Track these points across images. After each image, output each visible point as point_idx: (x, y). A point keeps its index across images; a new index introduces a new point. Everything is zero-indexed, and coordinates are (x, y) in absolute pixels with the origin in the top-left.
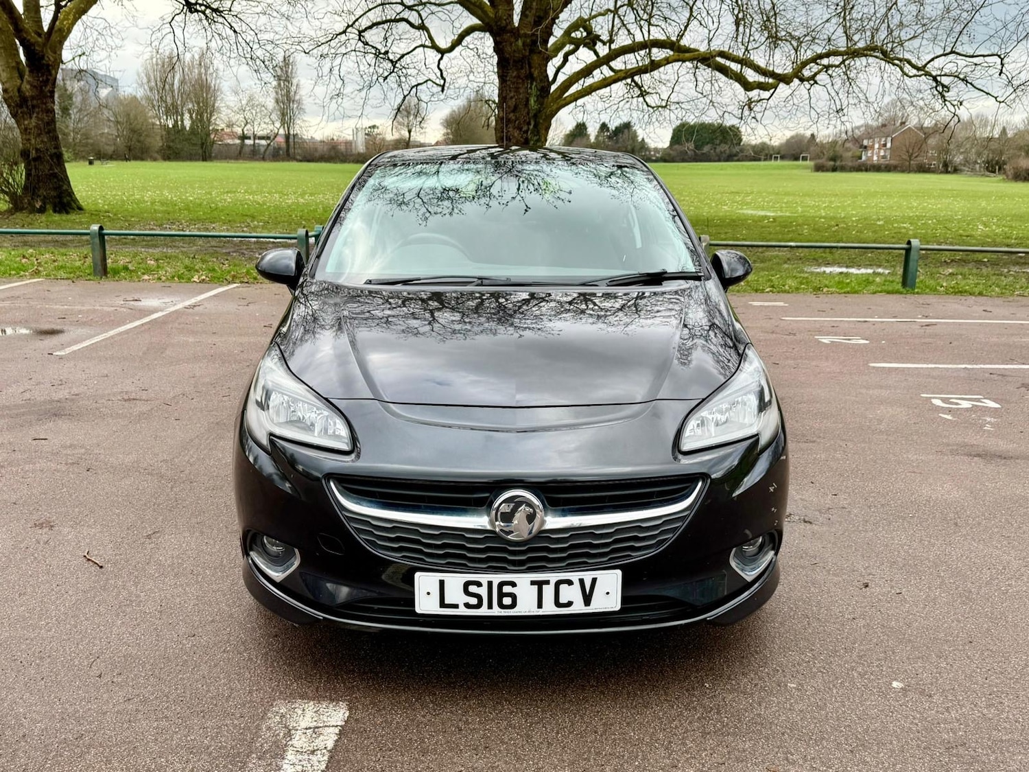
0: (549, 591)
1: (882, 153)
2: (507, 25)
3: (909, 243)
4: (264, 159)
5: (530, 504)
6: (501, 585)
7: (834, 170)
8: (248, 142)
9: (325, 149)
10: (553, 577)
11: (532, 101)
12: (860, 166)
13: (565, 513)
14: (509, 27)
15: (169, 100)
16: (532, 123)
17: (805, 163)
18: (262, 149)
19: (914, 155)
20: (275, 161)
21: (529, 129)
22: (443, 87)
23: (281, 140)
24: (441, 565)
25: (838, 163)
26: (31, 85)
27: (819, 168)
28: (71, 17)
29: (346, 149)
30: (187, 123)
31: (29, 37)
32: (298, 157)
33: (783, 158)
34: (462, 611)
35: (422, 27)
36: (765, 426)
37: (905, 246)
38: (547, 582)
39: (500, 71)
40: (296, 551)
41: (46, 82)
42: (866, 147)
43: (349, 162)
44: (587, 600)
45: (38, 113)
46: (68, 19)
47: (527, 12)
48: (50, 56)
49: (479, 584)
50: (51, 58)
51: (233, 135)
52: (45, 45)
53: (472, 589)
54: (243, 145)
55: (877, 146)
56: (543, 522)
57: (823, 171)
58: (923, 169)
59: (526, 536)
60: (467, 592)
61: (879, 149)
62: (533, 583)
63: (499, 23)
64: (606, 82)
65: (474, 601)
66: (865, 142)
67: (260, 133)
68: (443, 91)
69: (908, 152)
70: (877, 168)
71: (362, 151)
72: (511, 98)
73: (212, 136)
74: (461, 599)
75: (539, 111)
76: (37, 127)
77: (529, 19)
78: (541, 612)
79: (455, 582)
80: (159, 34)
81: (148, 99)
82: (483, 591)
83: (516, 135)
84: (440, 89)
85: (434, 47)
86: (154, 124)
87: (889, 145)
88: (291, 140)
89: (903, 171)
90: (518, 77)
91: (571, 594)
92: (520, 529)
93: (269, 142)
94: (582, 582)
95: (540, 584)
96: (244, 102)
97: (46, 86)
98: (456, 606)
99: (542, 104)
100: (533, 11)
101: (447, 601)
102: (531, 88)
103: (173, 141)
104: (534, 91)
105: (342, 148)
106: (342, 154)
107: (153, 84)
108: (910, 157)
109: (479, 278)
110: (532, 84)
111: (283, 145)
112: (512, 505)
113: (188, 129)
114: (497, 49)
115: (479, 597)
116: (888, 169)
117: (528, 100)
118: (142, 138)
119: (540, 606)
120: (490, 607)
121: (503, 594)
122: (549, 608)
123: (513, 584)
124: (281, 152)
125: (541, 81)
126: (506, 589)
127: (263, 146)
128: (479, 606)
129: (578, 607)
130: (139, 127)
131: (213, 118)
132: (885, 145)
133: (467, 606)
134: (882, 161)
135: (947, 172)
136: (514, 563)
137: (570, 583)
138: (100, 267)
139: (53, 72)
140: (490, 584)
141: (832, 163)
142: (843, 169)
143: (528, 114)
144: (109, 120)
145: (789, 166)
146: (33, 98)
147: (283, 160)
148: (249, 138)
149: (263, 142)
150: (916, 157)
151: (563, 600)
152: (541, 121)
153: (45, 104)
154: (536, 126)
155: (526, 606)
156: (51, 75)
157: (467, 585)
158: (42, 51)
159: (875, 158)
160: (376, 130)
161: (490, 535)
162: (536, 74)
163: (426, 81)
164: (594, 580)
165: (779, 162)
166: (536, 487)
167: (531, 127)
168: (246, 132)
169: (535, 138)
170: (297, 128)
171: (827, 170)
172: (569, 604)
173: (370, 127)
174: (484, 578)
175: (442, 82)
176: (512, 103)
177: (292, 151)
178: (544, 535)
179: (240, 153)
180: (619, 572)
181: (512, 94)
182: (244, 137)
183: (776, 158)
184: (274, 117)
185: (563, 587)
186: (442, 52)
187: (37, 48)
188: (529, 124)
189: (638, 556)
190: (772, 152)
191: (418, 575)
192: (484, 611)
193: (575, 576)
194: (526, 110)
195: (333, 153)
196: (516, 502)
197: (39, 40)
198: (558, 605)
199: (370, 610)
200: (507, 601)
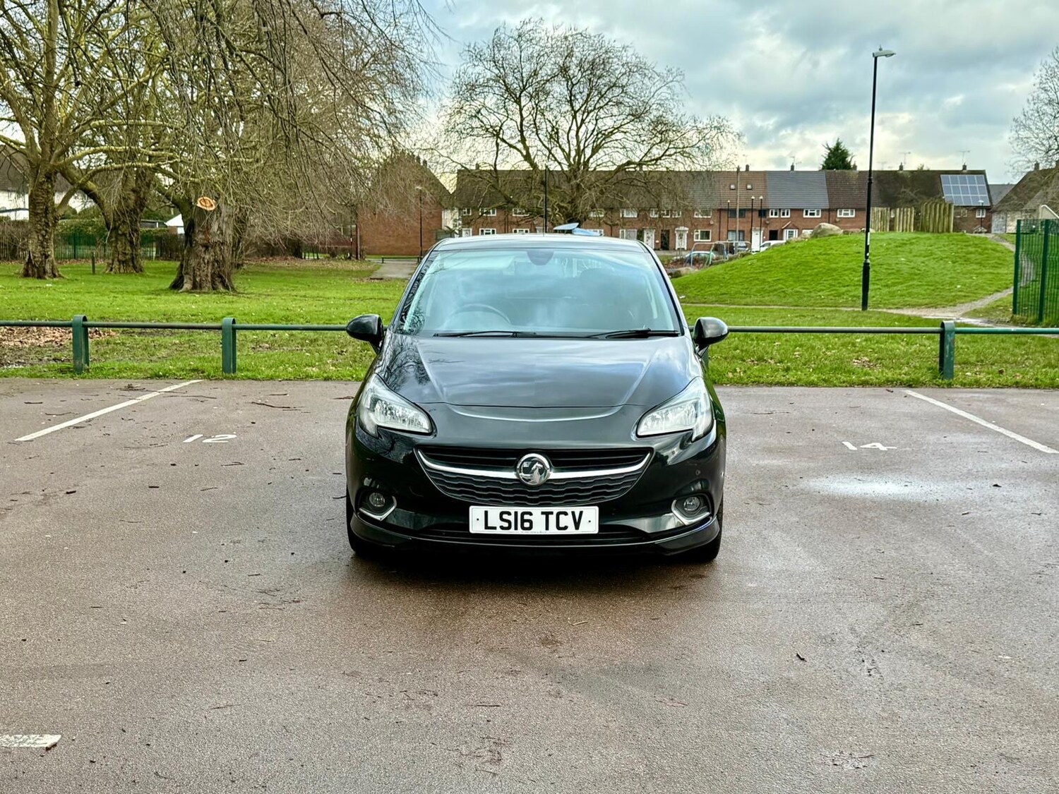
0: (552, 518)
5: (541, 462)
6: (523, 514)
10: (556, 510)
13: (562, 470)
24: (486, 502)
34: (499, 531)
36: (699, 425)
38: (552, 513)
40: (394, 498)
44: (577, 525)
53: (505, 517)
56: (549, 475)
59: (539, 482)
60: (502, 519)
62: (543, 513)
65: (506, 525)
74: (498, 523)
78: (548, 533)
79: (494, 512)
82: (512, 518)
91: (566, 521)
92: (537, 479)
94: (573, 513)
98: (495, 528)
101: (489, 525)
109: (514, 333)
112: (530, 463)
115: (509, 522)
119: (547, 528)
120: (516, 528)
121: (525, 521)
122: (553, 530)
123: (530, 514)
126: (526, 517)
128: (509, 528)
129: (572, 530)
133: (502, 528)
136: (531, 501)
137: (566, 514)
140: (516, 513)
151: (561, 525)
155: (539, 529)
157: (502, 514)
161: (518, 482)
164: (581, 513)
166: (546, 453)
172: (566, 528)
174: (512, 510)
178: (550, 483)
180: (597, 508)
185: (562, 517)
189: (608, 498)
191: (471, 508)
192: (512, 531)
193: (569, 510)
196: (533, 461)
198: (559, 528)
199: (441, 534)
200: (526, 525)
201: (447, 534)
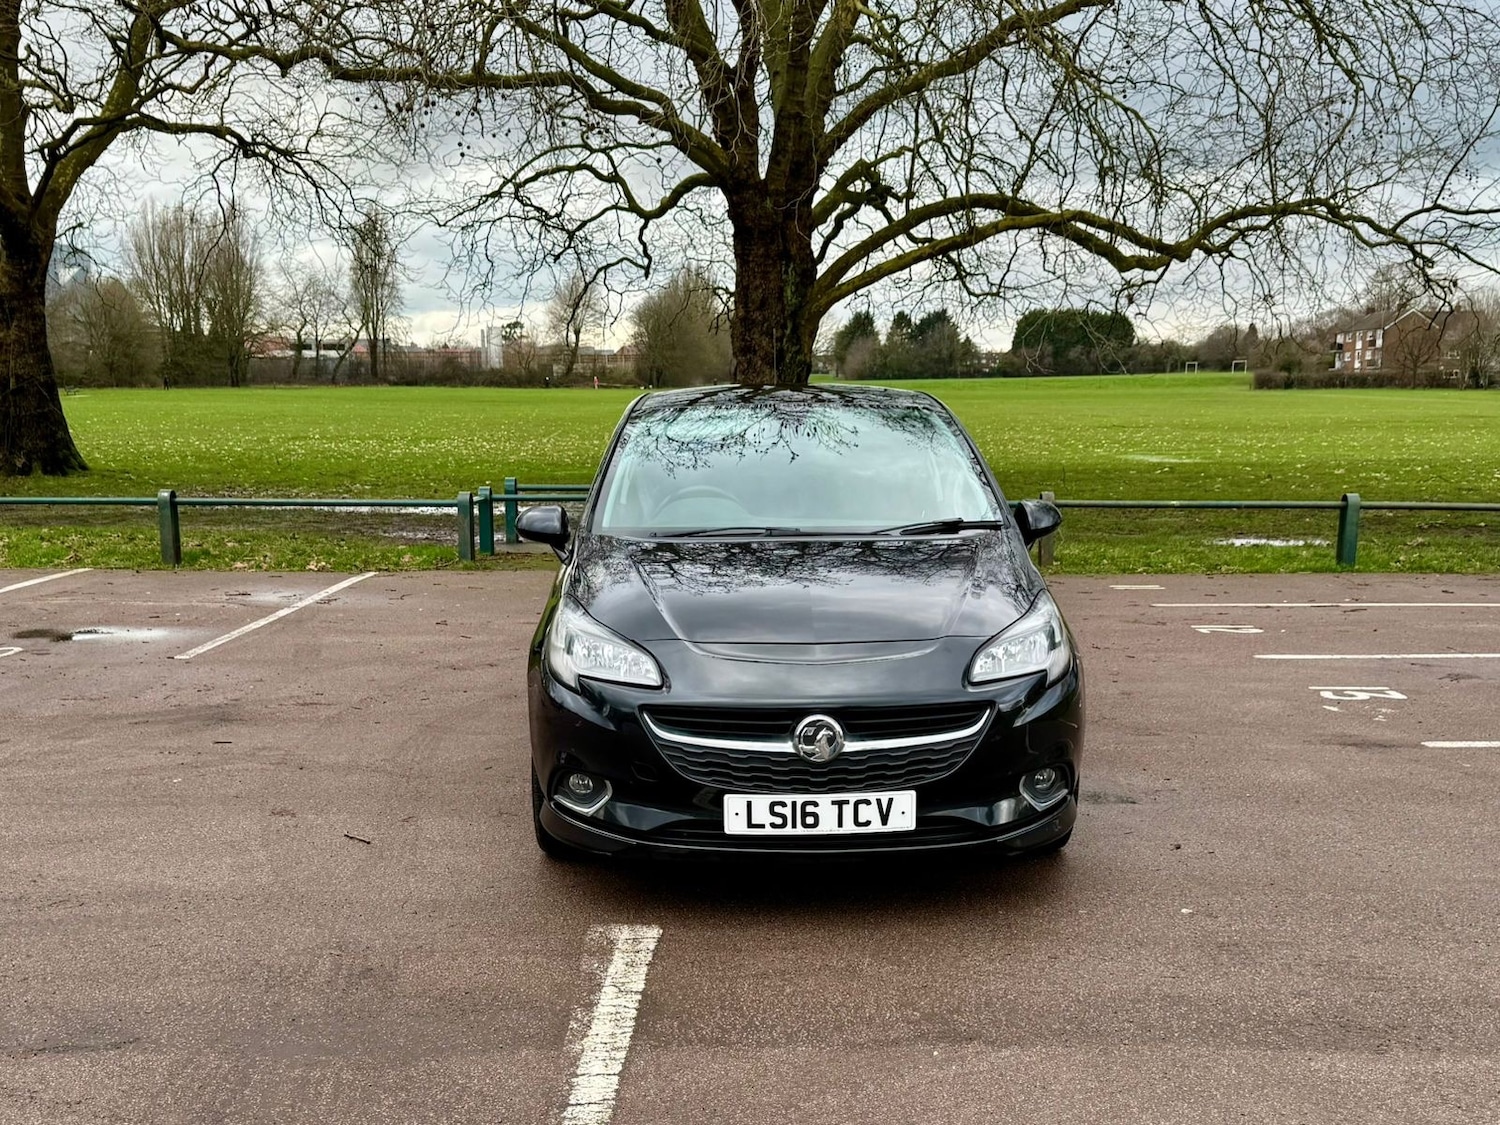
0: (848, 810)
1: (1368, 356)
2: (748, 177)
3: (1345, 498)
4: (334, 382)
5: (830, 728)
6: (805, 804)
7: (1288, 385)
8: (307, 353)
9: (436, 364)
10: (853, 797)
11: (788, 293)
12: (1331, 379)
13: (863, 738)
14: (751, 181)
15: (175, 287)
16: (790, 325)
17: (1239, 374)
18: (331, 366)
19: (1422, 359)
20: (353, 385)
21: (783, 335)
22: (647, 270)
23: (361, 348)
24: (750, 787)
25: (1295, 374)
26: (10, 278)
27: (1263, 383)
28: (70, 171)
29: (471, 362)
30: (206, 326)
31: (8, 205)
32: (392, 378)
33: (1203, 366)
34: (769, 831)
35: (614, 178)
36: (1054, 663)
37: (1339, 503)
38: (847, 802)
39: (739, 248)
40: (608, 783)
41: (32, 273)
42: (1340, 346)
43: (477, 385)
44: (884, 819)
45: (20, 320)
46: (65, 175)
47: (780, 157)
48: (39, 231)
49: (783, 805)
50: (40, 236)
51: (283, 343)
52: (31, 215)
53: (778, 809)
54: (299, 359)
55: (1359, 345)
56: (843, 746)
57: (1270, 388)
58: (1437, 382)
59: (827, 757)
60: (773, 813)
61: (1364, 349)
62: (834, 803)
63: (736, 175)
64: (901, 263)
65: (779, 821)
66: (1340, 339)
67: (328, 339)
68: (647, 275)
69: (1411, 354)
70: (1360, 382)
71: (497, 366)
72: (757, 288)
73: (247, 345)
74: (767, 819)
75: (800, 307)
76: (18, 341)
77: (782, 167)
78: (841, 831)
79: (761, 802)
80: (195, 191)
81: (141, 285)
82: (787, 811)
83: (764, 343)
84: (643, 272)
85: (633, 208)
86: (152, 326)
87: (1379, 343)
88: (380, 349)
89: (1403, 386)
90: (767, 256)
91: (869, 813)
92: (821, 751)
93: (342, 353)
94: (879, 801)
95: (840, 804)
96: (300, 288)
97: (32, 279)
98: (763, 826)
99: (804, 296)
100: (789, 156)
101: (754, 822)
102: (786, 272)
103: (182, 354)
104: (791, 276)
105: (465, 361)
106: (465, 370)
107: (147, 260)
108: (1415, 362)
109: (767, 529)
110: (788, 266)
111: (367, 358)
112: (813, 729)
113: (206, 333)
114: (734, 214)
115: (784, 817)
116: (1379, 382)
117: (781, 290)
118: (131, 351)
119: (840, 824)
120: (794, 826)
121: (806, 814)
122: (849, 828)
123: (816, 804)
124: (363, 370)
125: (802, 260)
126: (809, 809)
127: (332, 359)
128: (784, 825)
129: (876, 827)
130: (125, 331)
131: (250, 314)
132: (1373, 343)
133: (773, 825)
134: (1369, 370)
135: (1478, 386)
136: (816, 784)
137: (868, 802)
138: (172, 552)
139: (44, 257)
140: (794, 804)
141: (1284, 374)
142: (1303, 384)
143: (783, 311)
144: (75, 320)
145: (1212, 379)
146: (12, 297)
147: (367, 383)
148: (309, 347)
149: (333, 354)
150: (1426, 361)
151: (862, 819)
152: (803, 322)
153: (31, 306)
154: (795, 329)
155: (828, 826)
156: (39, 260)
157: (773, 805)
158: (28, 224)
159: (1357, 365)
160: (518, 330)
161: (793, 758)
162: (794, 250)
163: (621, 260)
164: (891, 801)
165: (1197, 374)
166: (837, 712)
167: (788, 332)
168: (303, 337)
169: (794, 349)
170: (389, 328)
171: (1277, 387)
172: (868, 823)
173: (509, 326)
174: (788, 799)
175: (646, 261)
176: (757, 296)
177: (380, 367)
178: (843, 757)
179: (295, 373)
180: (913, 793)
181: (758, 282)
182: (300, 346)
183: (1192, 367)
184: (350, 311)
185: (862, 807)
186: (647, 217)
187: (20, 220)
188: (784, 327)
189: (930, 778)
190: (1184, 358)
191: (726, 797)
192: (788, 831)
193: (872, 796)
194: (780, 307)
195: (449, 370)
196: (818, 726)
197: (24, 207)
198: (857, 823)
199: (680, 835)
200: (810, 820)
201: (690, 836)
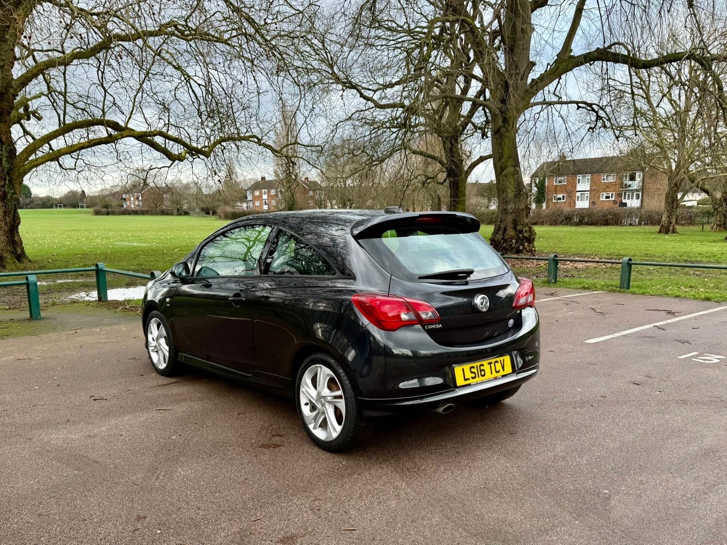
1: (137, 203)
7: (108, 214)
12: (124, 211)
16: (8, 178)
17: (82, 209)
19: (158, 204)
25: (110, 210)
27: (97, 213)
33: (65, 206)
42: (125, 199)
55: (132, 199)
57: (100, 215)
58: (164, 213)
61: (134, 200)
66: (124, 196)
69: (154, 202)
70: (135, 213)
87: (140, 198)
89: (152, 214)
108: (156, 205)
116: (143, 213)
132: (138, 198)
134: (138, 208)
135: (180, 215)
141: (106, 210)
142: (113, 213)
143: (3, 171)
145: (74, 211)
150: (160, 205)
159: (133, 206)
165: (63, 209)
167: (7, 182)
169: (12, 191)
171: (103, 214)
183: (60, 207)
188: (5, 179)
190: (55, 202)
